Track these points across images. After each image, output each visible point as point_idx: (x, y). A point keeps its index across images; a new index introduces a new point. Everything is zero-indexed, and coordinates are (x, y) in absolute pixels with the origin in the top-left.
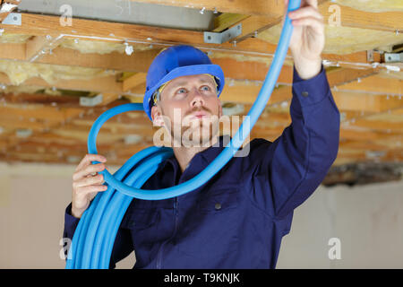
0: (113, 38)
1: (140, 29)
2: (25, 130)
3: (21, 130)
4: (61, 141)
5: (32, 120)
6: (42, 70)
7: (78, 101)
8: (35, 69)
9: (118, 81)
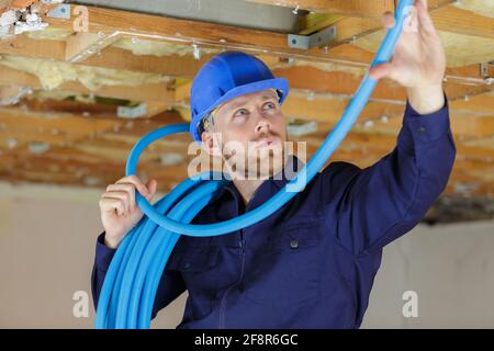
0: (179, 38)
1: (213, 28)
2: (40, 143)
3: (35, 143)
4: (84, 159)
5: (55, 132)
6: (80, 73)
7: (115, 111)
8: (73, 71)
9: (168, 89)
